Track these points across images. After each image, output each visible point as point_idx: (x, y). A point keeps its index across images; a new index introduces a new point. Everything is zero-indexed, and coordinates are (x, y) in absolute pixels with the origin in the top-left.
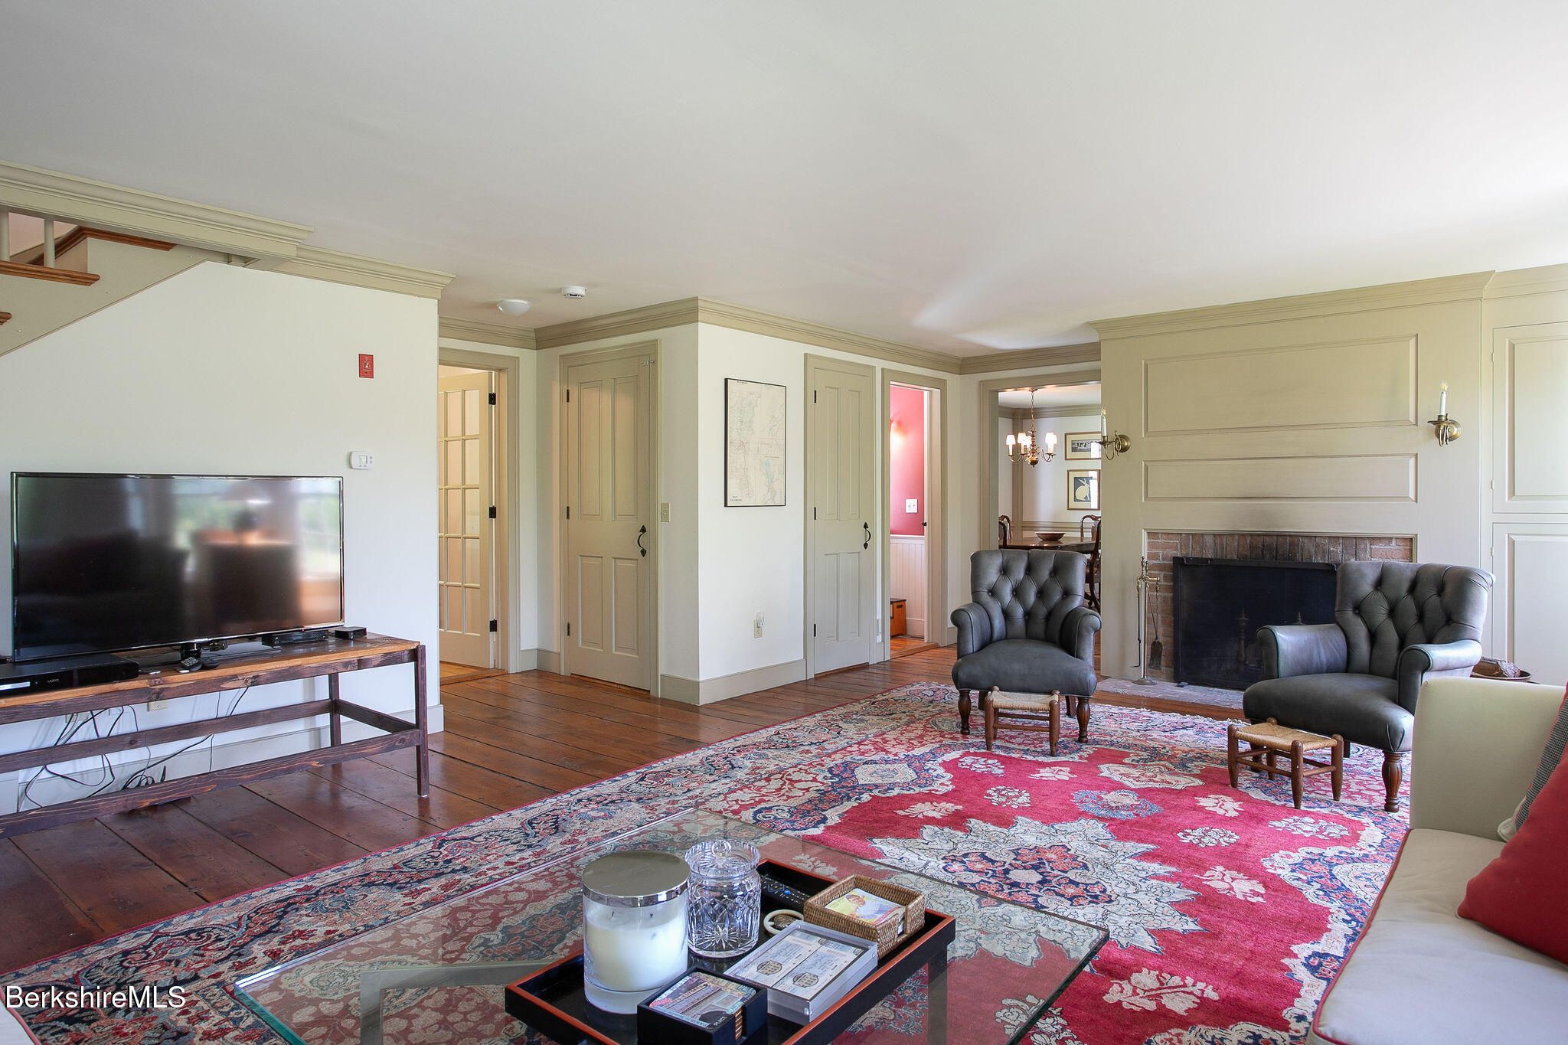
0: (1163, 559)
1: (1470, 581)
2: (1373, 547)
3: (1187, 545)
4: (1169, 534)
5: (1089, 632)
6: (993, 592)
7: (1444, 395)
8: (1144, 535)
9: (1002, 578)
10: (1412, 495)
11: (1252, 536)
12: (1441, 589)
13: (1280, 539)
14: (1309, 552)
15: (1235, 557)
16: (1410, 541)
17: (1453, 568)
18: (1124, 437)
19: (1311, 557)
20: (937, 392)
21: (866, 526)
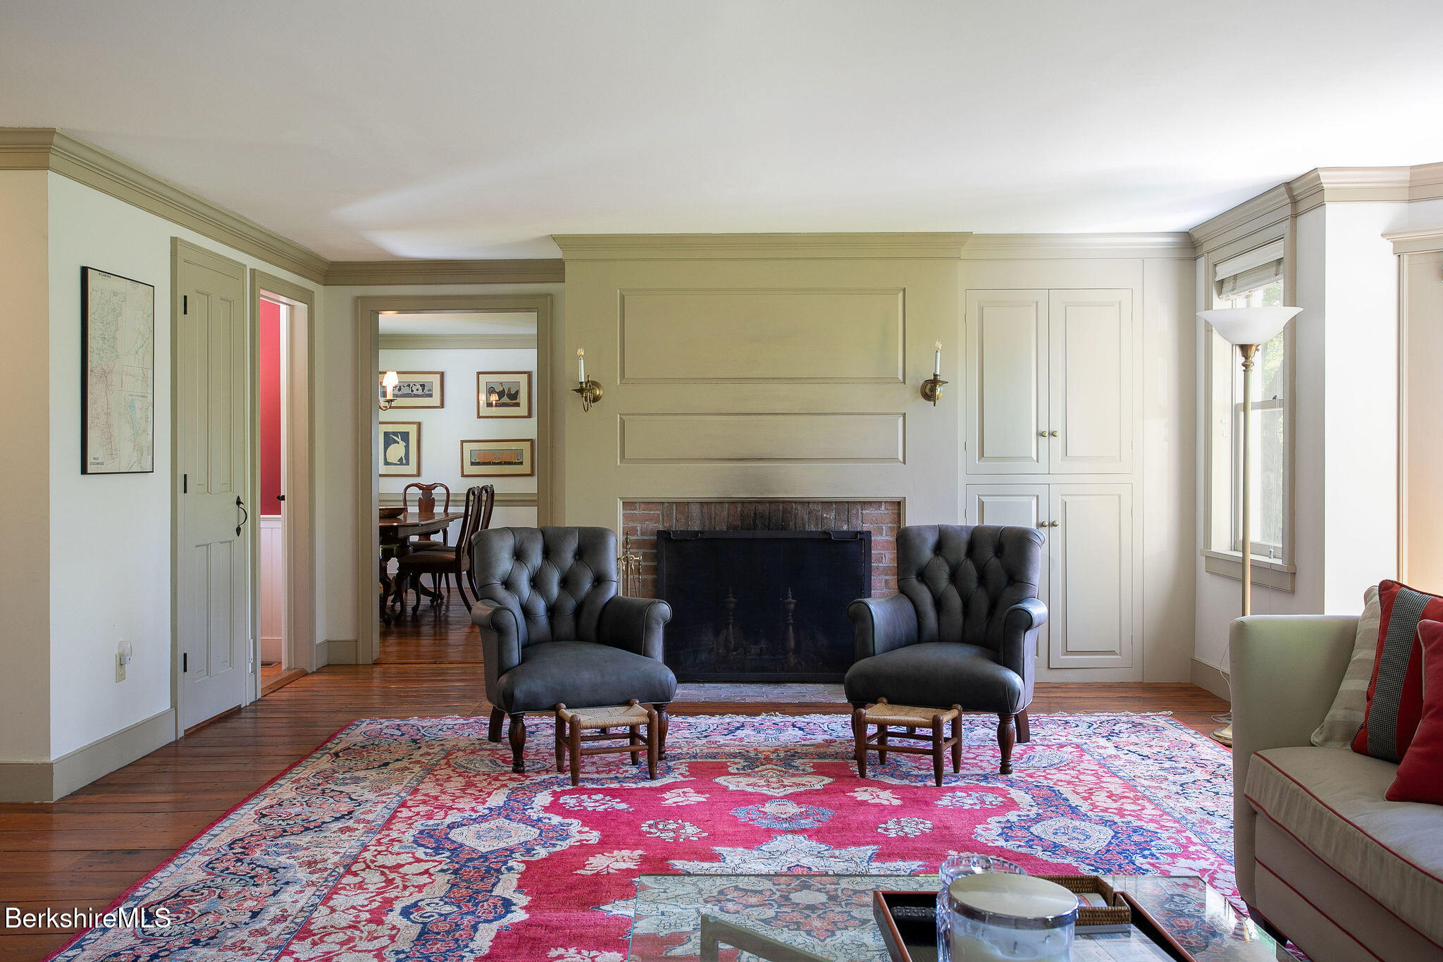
0: (642, 534)
1: (1030, 541)
2: (864, 512)
3: (670, 516)
4: (649, 504)
5: (658, 623)
6: (508, 584)
7: (939, 354)
8: (620, 504)
9: (517, 564)
10: (901, 458)
11: (743, 503)
12: (999, 550)
13: (773, 507)
14: (803, 519)
15: (725, 528)
16: (898, 505)
17: (1006, 528)
18: (596, 384)
19: (804, 525)
20: (302, 308)
21: (239, 503)
